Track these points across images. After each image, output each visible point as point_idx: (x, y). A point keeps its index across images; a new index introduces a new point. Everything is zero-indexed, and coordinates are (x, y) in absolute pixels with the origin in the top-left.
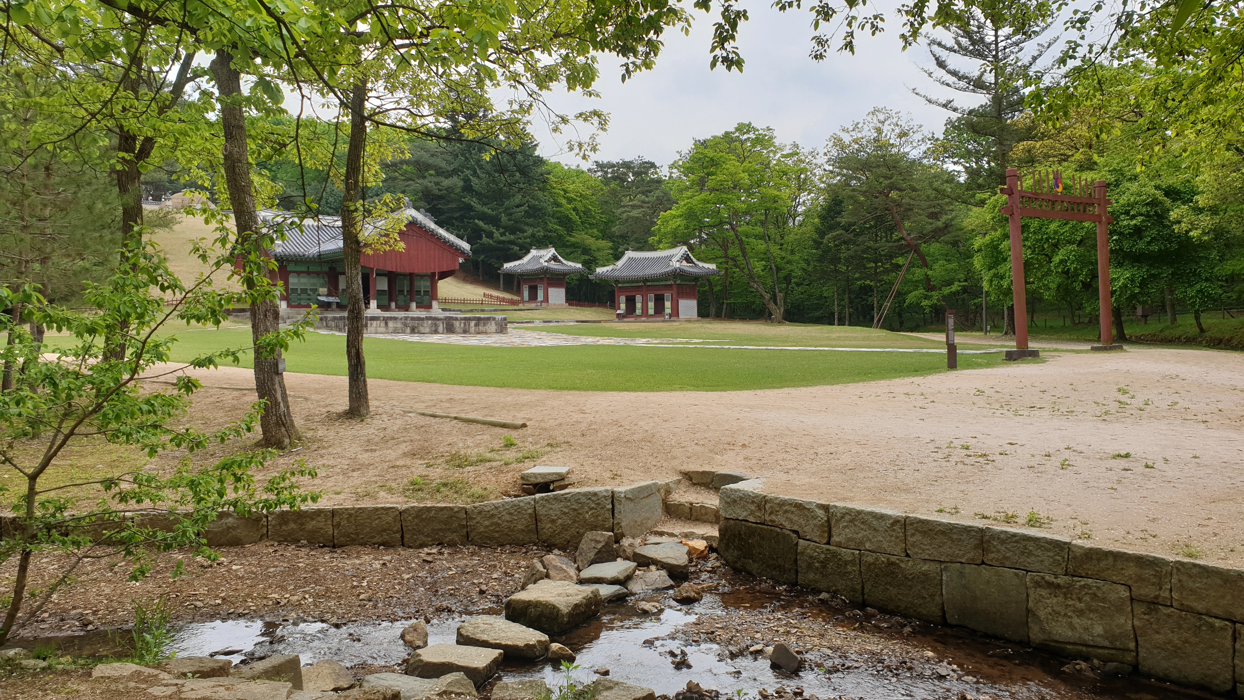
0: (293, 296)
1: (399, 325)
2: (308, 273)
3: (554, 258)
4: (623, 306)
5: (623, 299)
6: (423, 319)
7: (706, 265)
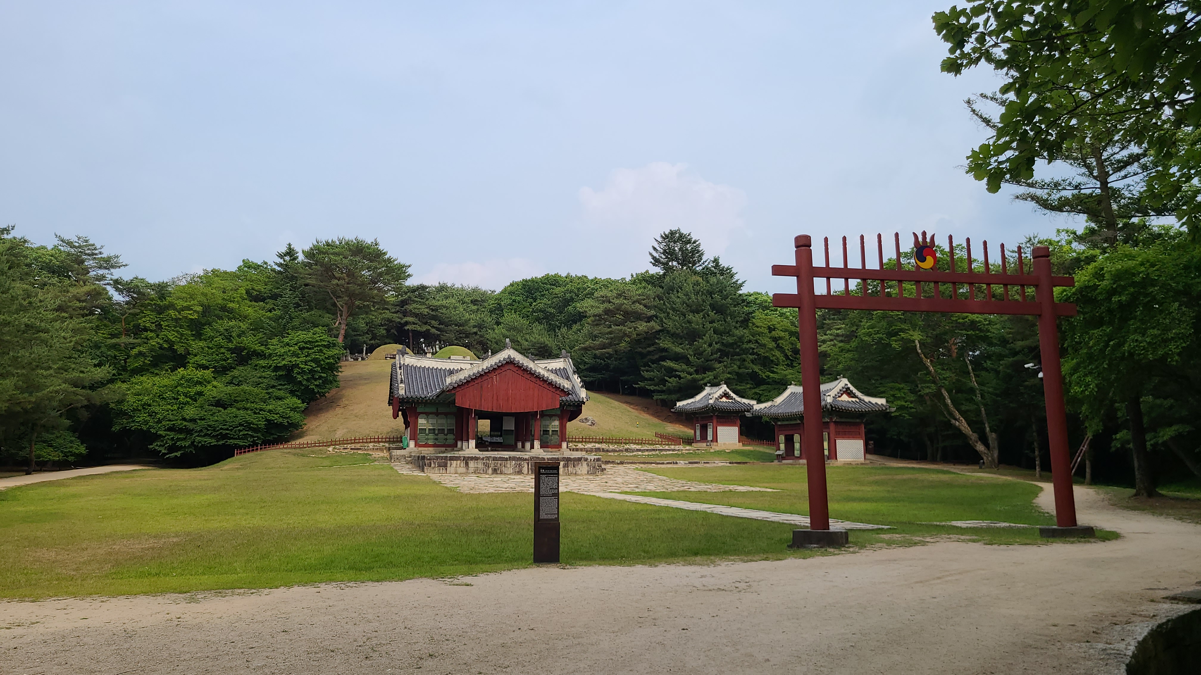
1: (480, 465)
2: (437, 414)
6: (506, 459)
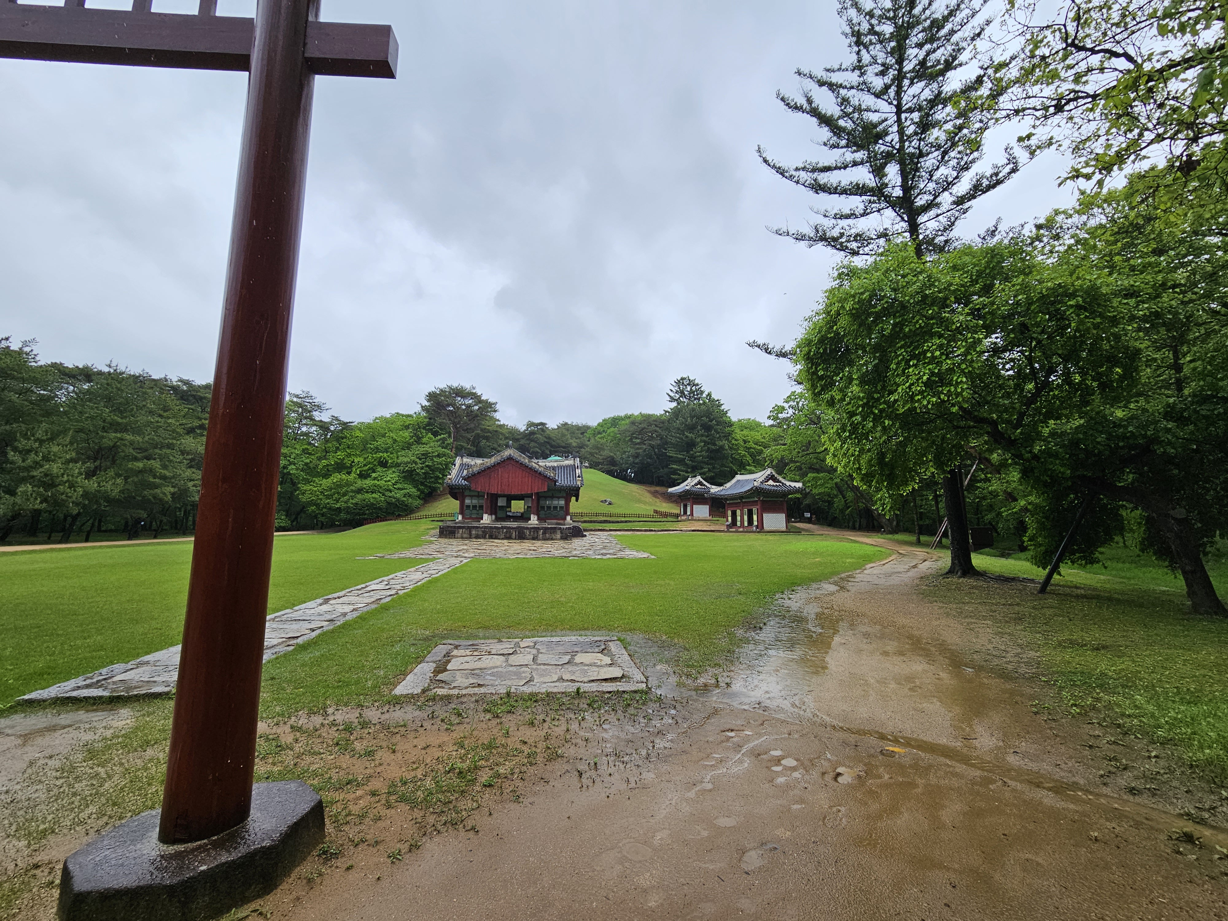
0: (467, 512)
3: (700, 483)
4: (730, 519)
5: (729, 513)
7: (793, 484)
